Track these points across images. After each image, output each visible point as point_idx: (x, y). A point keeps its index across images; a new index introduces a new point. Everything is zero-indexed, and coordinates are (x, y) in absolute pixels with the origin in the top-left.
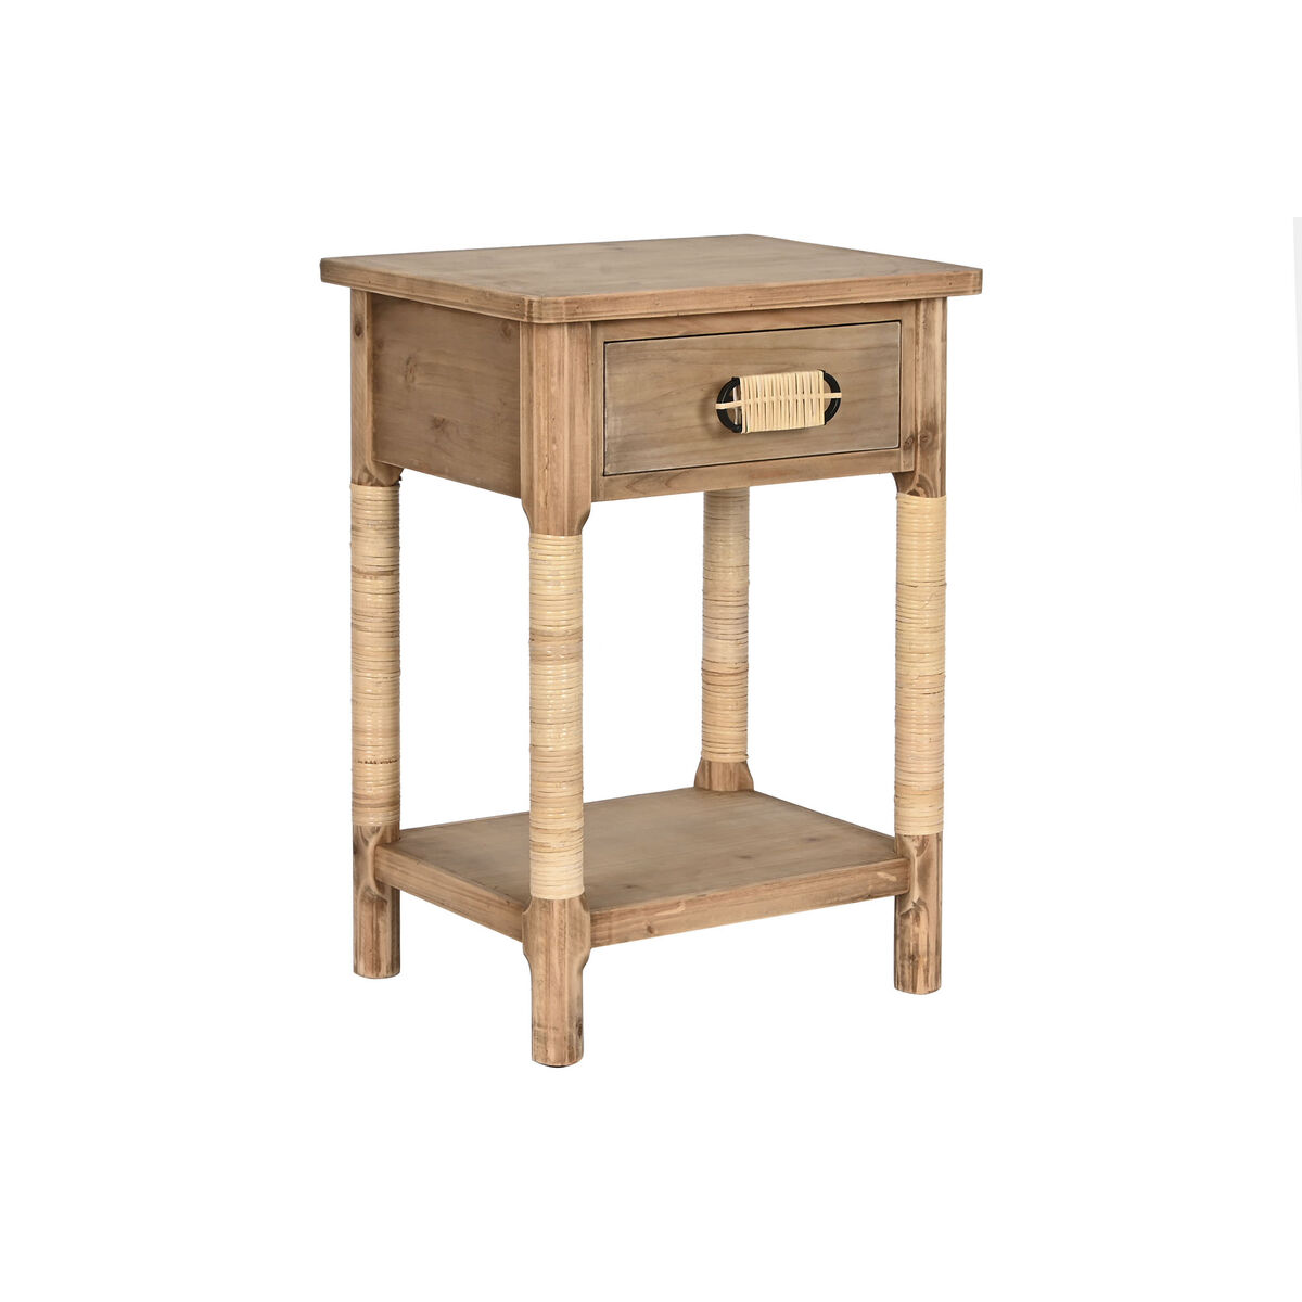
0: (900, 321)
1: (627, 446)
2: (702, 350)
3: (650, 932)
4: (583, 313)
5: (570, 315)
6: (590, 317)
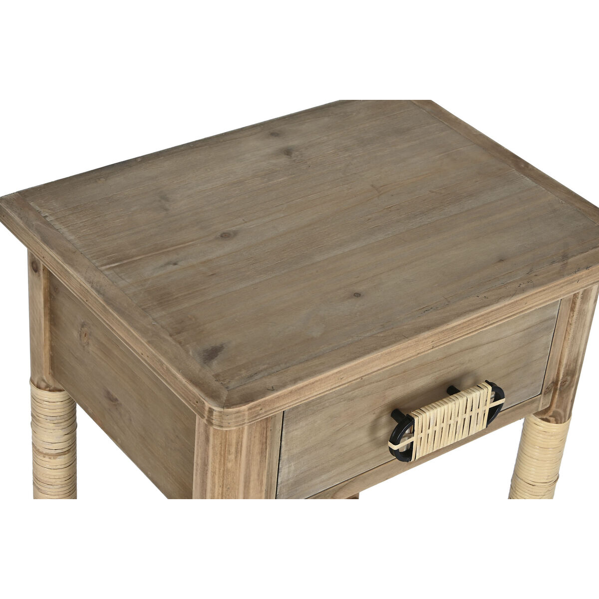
4: (266, 412)
5: (253, 418)
6: (273, 413)
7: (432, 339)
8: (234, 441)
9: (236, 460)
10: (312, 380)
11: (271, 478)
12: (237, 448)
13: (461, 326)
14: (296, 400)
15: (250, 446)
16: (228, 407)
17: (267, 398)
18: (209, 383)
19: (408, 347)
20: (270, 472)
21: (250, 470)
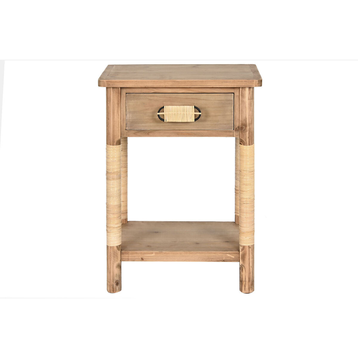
0: (234, 93)
1: (133, 122)
2: (160, 97)
3: (142, 259)
4: (112, 85)
5: (108, 85)
6: (115, 86)
14: (122, 85)
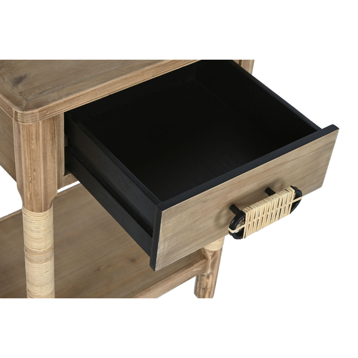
4: (50, 114)
5: (42, 117)
6: (55, 114)
7: (152, 71)
8: (34, 132)
9: (37, 144)
10: (78, 94)
11: (61, 155)
12: (36, 137)
13: (170, 63)
14: (69, 107)
15: (44, 135)
16: (26, 111)
17: (50, 105)
18: (16, 97)
19: (137, 75)
20: (60, 151)
21: (46, 150)
